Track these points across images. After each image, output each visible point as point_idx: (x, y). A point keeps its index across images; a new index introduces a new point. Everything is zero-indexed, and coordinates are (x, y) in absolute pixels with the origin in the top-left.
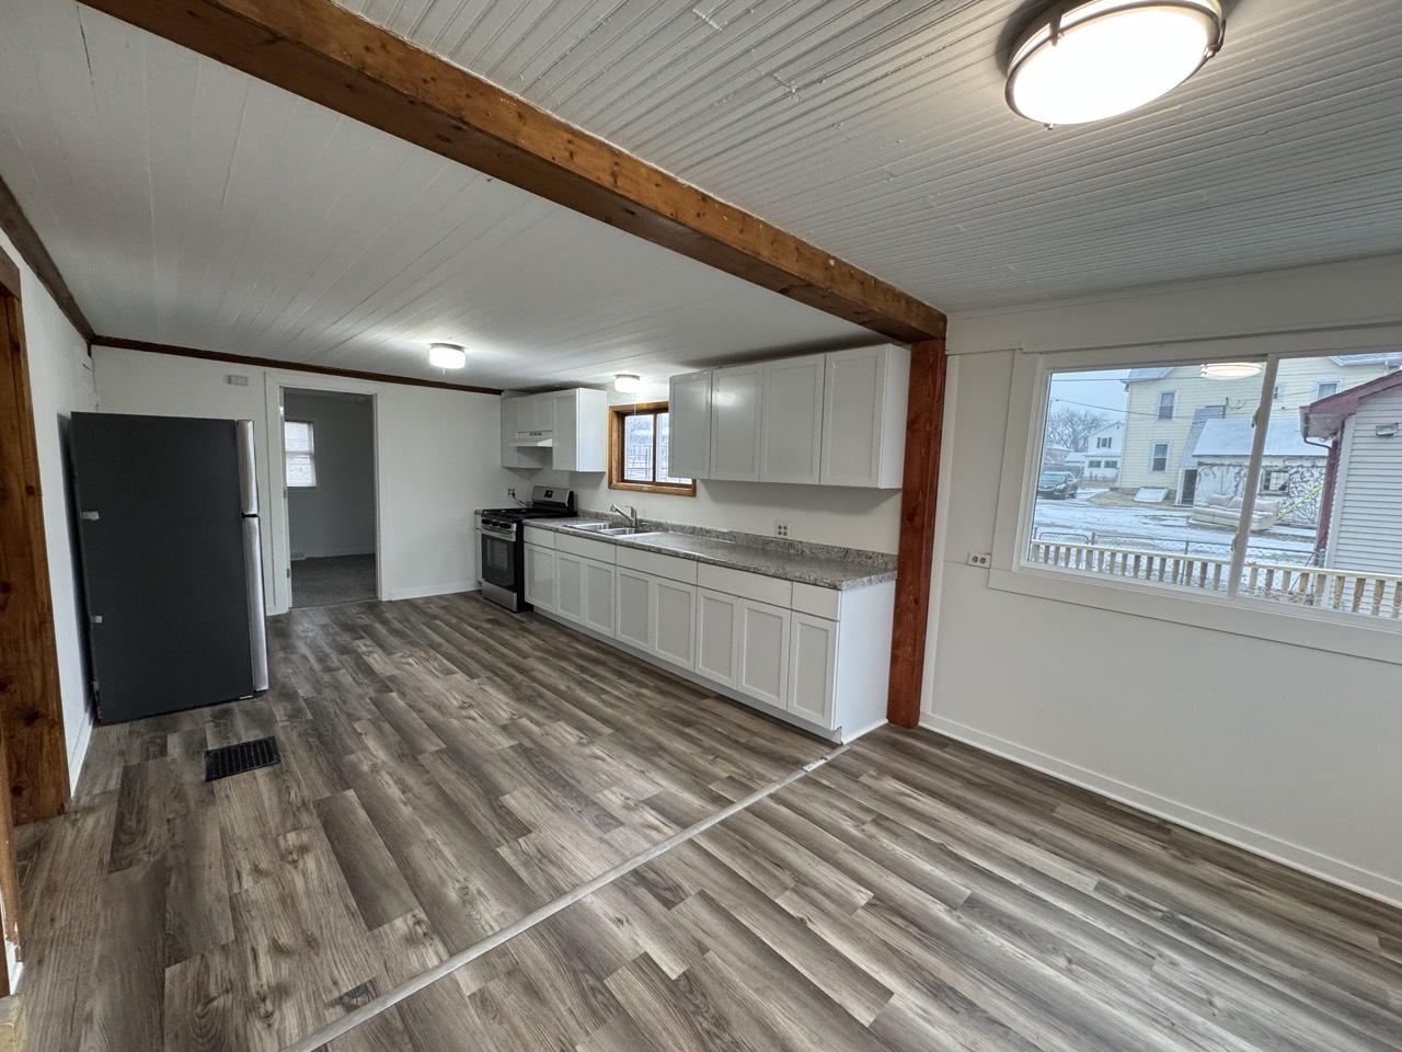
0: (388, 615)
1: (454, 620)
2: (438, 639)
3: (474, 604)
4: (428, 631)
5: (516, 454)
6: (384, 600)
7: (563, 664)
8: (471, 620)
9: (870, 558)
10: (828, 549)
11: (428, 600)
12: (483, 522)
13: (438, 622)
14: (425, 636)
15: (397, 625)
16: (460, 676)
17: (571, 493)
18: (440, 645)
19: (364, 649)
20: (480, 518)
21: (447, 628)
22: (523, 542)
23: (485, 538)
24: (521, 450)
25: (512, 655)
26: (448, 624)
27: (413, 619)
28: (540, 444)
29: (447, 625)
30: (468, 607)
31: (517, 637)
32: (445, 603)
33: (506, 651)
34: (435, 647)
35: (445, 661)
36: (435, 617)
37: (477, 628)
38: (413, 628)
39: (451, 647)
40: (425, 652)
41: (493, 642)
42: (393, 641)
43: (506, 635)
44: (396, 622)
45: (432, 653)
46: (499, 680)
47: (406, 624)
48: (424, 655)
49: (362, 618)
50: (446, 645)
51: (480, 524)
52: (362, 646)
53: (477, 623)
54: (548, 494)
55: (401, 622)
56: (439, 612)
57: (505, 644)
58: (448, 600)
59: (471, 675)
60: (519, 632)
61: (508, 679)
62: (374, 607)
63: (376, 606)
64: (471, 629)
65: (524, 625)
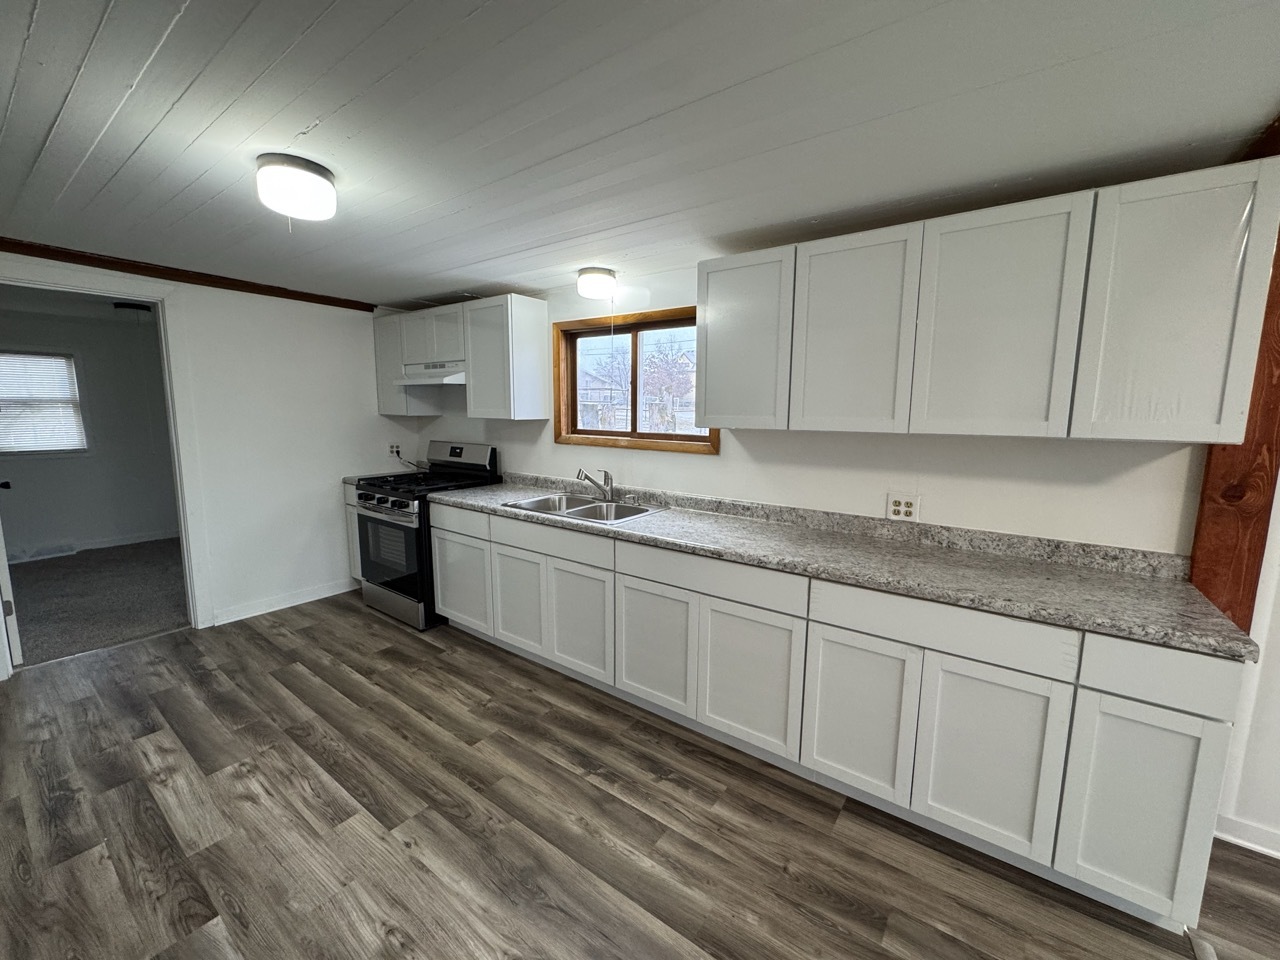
0: (209, 662)
1: (326, 660)
2: (305, 713)
3: (354, 620)
4: (284, 692)
5: (403, 395)
6: (201, 626)
7: (544, 749)
8: (355, 655)
9: (1115, 558)
10: (1011, 541)
11: (278, 618)
12: (360, 497)
13: (300, 668)
14: (280, 708)
15: (225, 684)
16: (361, 824)
17: (494, 451)
18: (308, 729)
19: (157, 761)
20: (353, 493)
21: (317, 680)
22: (430, 527)
23: (363, 521)
24: (410, 390)
25: (446, 736)
26: (316, 668)
27: (254, 665)
28: (447, 380)
29: (317, 674)
30: (345, 627)
31: (440, 688)
32: (307, 623)
33: (431, 727)
34: (299, 734)
35: (325, 777)
36: (293, 656)
37: (368, 673)
38: (257, 688)
39: (333, 732)
40: (284, 753)
41: (404, 707)
42: (219, 729)
43: (421, 684)
44: (223, 677)
45: (298, 754)
46: (443, 824)
47: (240, 678)
48: (281, 765)
49: (159, 675)
50: (321, 727)
51: (354, 500)
52: (153, 753)
53: (366, 661)
54: (456, 451)
55: (231, 674)
56: (297, 642)
57: (426, 708)
58: (311, 616)
59: (386, 817)
60: (441, 674)
61: (459, 816)
62: (184, 642)
63: (188, 642)
64: (358, 677)
65: (443, 656)
